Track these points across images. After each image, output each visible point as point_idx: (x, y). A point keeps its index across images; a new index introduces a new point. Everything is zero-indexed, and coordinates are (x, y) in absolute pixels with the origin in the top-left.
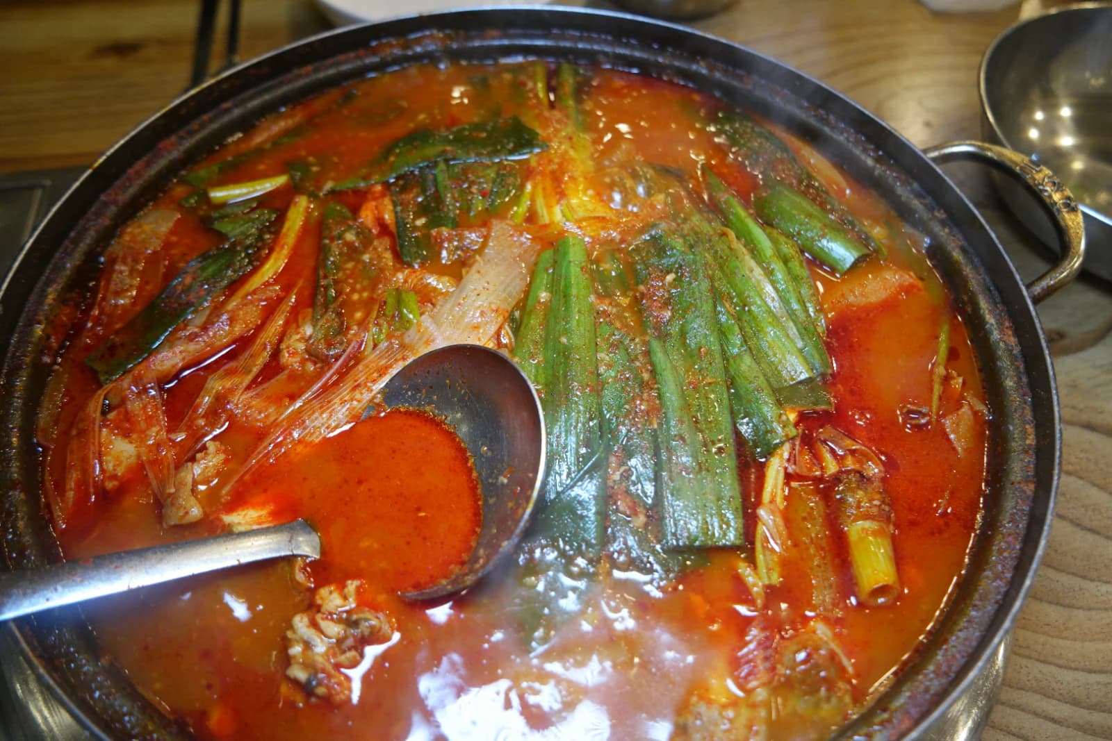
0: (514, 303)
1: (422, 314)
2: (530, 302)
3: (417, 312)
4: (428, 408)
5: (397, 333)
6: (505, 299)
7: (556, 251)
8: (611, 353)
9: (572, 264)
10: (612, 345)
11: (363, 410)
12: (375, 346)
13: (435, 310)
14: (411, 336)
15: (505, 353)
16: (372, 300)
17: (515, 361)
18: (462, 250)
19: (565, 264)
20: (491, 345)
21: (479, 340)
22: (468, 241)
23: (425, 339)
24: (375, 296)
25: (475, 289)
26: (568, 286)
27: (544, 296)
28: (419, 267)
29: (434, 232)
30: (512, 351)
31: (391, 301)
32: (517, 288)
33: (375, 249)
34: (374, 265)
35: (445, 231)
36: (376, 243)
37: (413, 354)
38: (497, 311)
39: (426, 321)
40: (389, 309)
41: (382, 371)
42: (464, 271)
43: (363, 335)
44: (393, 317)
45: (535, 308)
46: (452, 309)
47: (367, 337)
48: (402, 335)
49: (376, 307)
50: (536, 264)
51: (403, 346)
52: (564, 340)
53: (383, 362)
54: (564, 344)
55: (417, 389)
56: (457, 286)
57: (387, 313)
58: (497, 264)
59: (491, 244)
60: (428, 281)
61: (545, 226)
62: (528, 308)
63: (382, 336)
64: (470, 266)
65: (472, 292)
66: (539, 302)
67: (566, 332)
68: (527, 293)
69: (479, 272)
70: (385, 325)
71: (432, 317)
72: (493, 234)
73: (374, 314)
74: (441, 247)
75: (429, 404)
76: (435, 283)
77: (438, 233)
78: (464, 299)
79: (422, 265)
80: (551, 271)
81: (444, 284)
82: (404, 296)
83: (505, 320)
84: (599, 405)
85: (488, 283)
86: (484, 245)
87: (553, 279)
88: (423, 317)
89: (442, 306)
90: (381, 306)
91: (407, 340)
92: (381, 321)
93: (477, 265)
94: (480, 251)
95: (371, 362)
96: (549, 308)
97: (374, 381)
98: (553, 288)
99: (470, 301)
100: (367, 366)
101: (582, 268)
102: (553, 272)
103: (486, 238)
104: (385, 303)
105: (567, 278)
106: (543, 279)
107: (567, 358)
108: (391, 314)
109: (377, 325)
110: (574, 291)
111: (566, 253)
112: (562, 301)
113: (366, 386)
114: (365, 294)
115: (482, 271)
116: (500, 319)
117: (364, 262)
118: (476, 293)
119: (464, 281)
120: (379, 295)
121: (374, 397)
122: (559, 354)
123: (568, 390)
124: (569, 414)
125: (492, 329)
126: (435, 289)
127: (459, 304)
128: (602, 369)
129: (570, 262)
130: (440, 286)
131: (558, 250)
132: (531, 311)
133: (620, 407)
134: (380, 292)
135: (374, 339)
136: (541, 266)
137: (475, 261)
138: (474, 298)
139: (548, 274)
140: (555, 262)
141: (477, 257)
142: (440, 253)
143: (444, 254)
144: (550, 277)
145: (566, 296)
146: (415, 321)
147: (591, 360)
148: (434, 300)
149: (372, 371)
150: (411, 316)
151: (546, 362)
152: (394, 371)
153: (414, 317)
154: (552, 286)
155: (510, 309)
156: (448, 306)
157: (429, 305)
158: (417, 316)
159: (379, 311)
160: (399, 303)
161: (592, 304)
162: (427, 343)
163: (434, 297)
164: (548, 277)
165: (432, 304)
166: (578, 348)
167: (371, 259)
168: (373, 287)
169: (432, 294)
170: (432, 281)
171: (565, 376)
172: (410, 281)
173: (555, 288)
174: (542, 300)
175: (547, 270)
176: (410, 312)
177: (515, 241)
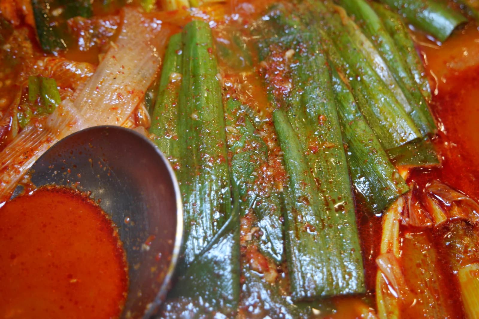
0: (148, 84)
1: (63, 98)
2: (163, 82)
3: (58, 97)
4: (73, 186)
5: (41, 118)
6: (140, 81)
7: (184, 35)
8: (238, 125)
9: (199, 46)
10: (238, 119)
11: (13, 190)
12: (20, 130)
13: (75, 94)
14: (54, 119)
15: (141, 131)
16: (14, 88)
17: (151, 138)
18: (98, 37)
19: (192, 46)
20: (128, 125)
21: (118, 120)
22: (103, 29)
23: (67, 122)
24: (18, 84)
25: (111, 73)
26: (196, 67)
27: (175, 77)
28: (59, 54)
29: (70, 22)
30: (148, 129)
31: (33, 88)
32: (150, 70)
33: (15, 39)
34: (15, 54)
35: (81, 21)
36: (16, 33)
37: (57, 137)
38: (133, 92)
39: (68, 106)
40: (32, 95)
41: (28, 154)
42: (100, 57)
43: (8, 120)
44: (36, 102)
45: (168, 88)
46: (91, 93)
47: (12, 122)
48: (45, 119)
49: (20, 93)
50: (166, 47)
51: (47, 130)
52: (195, 116)
53: (29, 145)
54: (195, 120)
55: (62, 169)
56: (95, 71)
57: (30, 98)
58: (130, 49)
59: (124, 31)
60: (68, 67)
61: (174, 13)
62: (161, 89)
63: (27, 121)
64: (106, 52)
65: (109, 76)
66: (171, 82)
67: (197, 109)
68: (159, 76)
69: (114, 57)
70: (29, 110)
71: (72, 101)
72: (125, 21)
73: (18, 100)
74: (79, 36)
75: (75, 181)
76: (73, 69)
77: (74, 22)
78: (101, 83)
79: (61, 53)
80: (180, 53)
81: (82, 70)
82: (45, 82)
83: (141, 100)
84: (230, 173)
85: (123, 67)
86: (118, 31)
87: (182, 61)
88: (64, 102)
89: (81, 90)
90: (24, 94)
91: (50, 124)
92: (25, 107)
93: (112, 50)
94: (114, 38)
95: (18, 145)
96: (179, 87)
97: (21, 163)
98: (183, 69)
99: (107, 85)
100: (13, 149)
101: (208, 50)
102: (183, 54)
103: (120, 25)
104: (27, 89)
105: (195, 59)
106: (173, 62)
107: (199, 132)
108: (34, 99)
109: (22, 110)
110: (202, 72)
111: (193, 37)
112: (192, 80)
113: (13, 168)
114: (8, 82)
115: (117, 56)
116: (136, 100)
117: (5, 52)
118: (112, 77)
119: (101, 66)
120: (21, 82)
121: (22, 178)
122: (191, 129)
123: (201, 162)
124: (203, 183)
125: (129, 110)
126: (74, 74)
127: (97, 88)
128: (230, 142)
129: (197, 44)
130: (79, 72)
131: (186, 33)
132: (164, 91)
133: (249, 174)
134: (22, 79)
135: (18, 123)
136: (171, 49)
137: (110, 47)
138: (110, 82)
139: (178, 56)
140: (184, 45)
141: (112, 43)
142: (78, 41)
143: (81, 41)
144: (180, 59)
145: (195, 76)
146: (57, 105)
147: (220, 134)
148: (73, 86)
149: (18, 154)
150: (53, 101)
151: (180, 137)
152: (39, 153)
153: (56, 102)
154: (182, 68)
155: (144, 90)
156: (87, 90)
157: (70, 90)
158: (59, 101)
159: (22, 98)
160: (41, 89)
161: (219, 83)
162: (69, 125)
163: (74, 82)
164: (178, 58)
165: (72, 89)
166: (208, 123)
167: (12, 49)
168: (16, 74)
169: (72, 80)
170: (71, 67)
171: (198, 149)
172: (50, 68)
173: (184, 69)
174: (173, 81)
175: (177, 52)
176: (52, 98)
177: (146, 27)
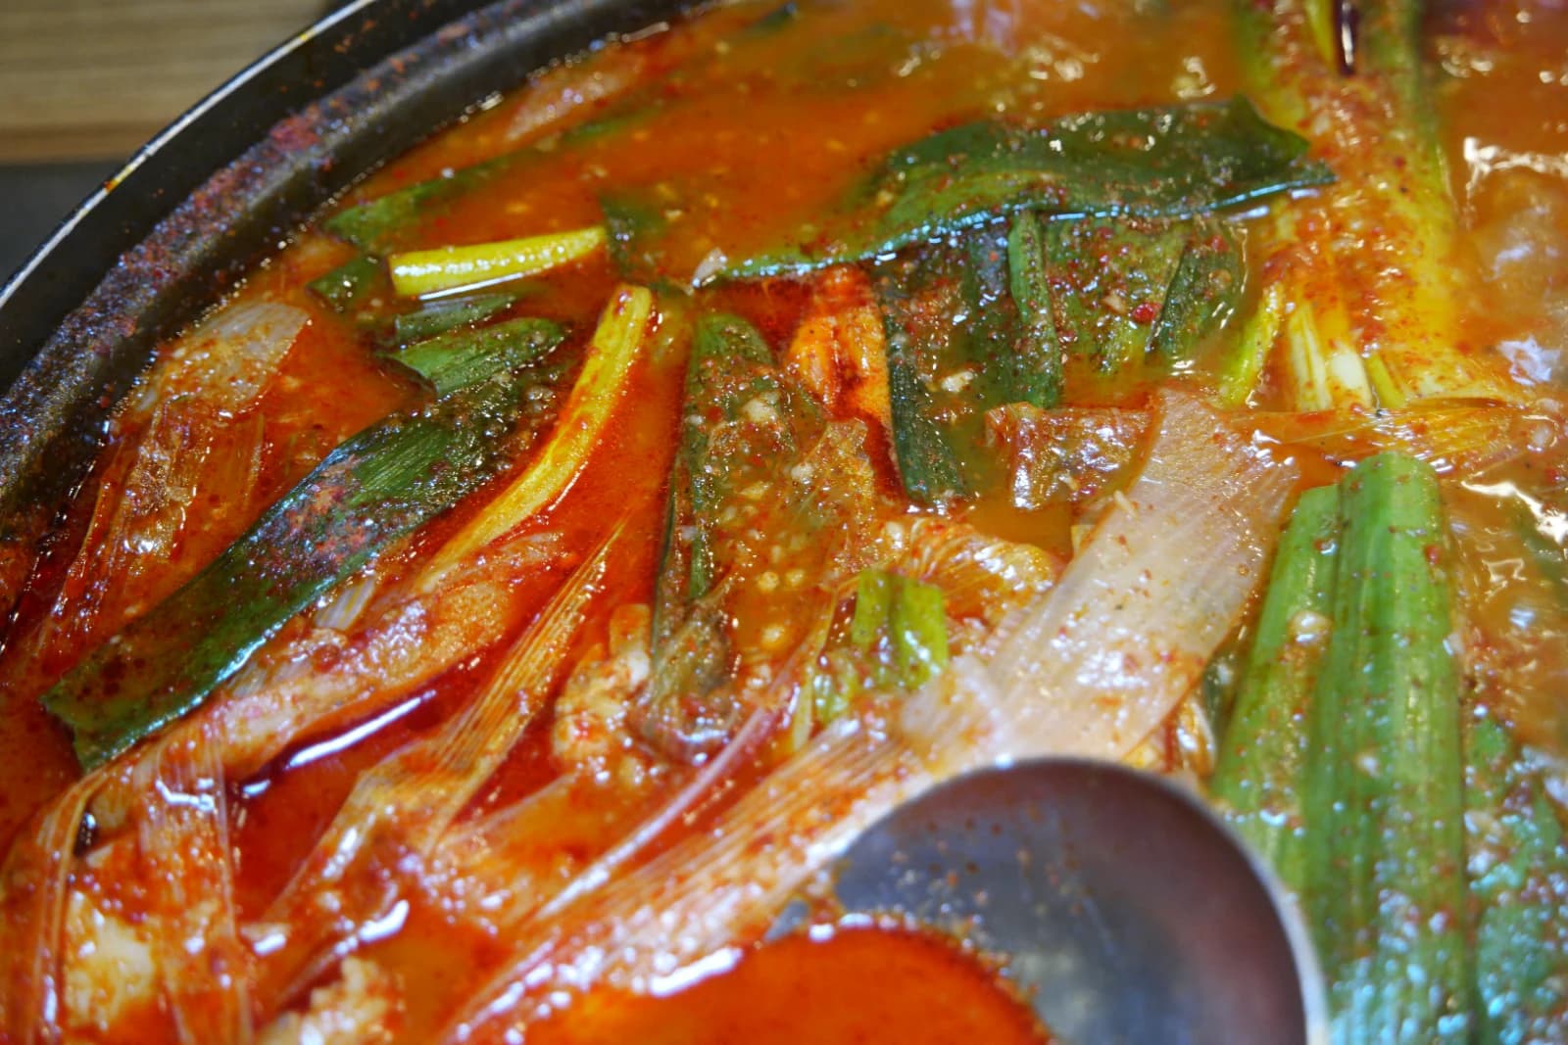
0: (1220, 637)
1: (955, 650)
2: (1265, 638)
3: (942, 643)
5: (884, 700)
6: (1195, 627)
7: (1350, 489)
8: (1508, 813)
9: (1397, 537)
10: (1511, 790)
12: (818, 729)
13: (993, 641)
14: (924, 711)
15: (1188, 782)
16: (815, 595)
18: (1075, 474)
19: (1376, 532)
20: (1146, 757)
21: (1116, 738)
22: (1092, 447)
23: (961, 725)
24: (824, 586)
25: (1110, 590)
26: (1383, 602)
27: (1308, 625)
28: (950, 510)
29: (996, 416)
30: (1207, 779)
31: (869, 604)
32: (1229, 592)
33: (830, 449)
34: (822, 496)
35: (1027, 415)
36: (831, 433)
37: (929, 766)
38: (1171, 658)
39: (969, 673)
40: (861, 628)
41: (837, 806)
42: (1078, 533)
43: (785, 694)
44: (874, 648)
45: (1281, 659)
46: (1042, 642)
47: (797, 704)
48: (897, 704)
49: (827, 617)
50: (1284, 525)
51: (898, 739)
52: (1368, 763)
53: (839, 779)
54: (1367, 775)
55: (933, 868)
56: (1058, 576)
57: (856, 636)
58: (1172, 519)
59: (1158, 461)
60: (978, 557)
61: (1320, 419)
62: (1259, 659)
63: (840, 705)
64: (1097, 521)
65: (1102, 596)
66: (1294, 641)
67: (1376, 740)
69: (1122, 540)
70: (850, 672)
71: (983, 661)
72: (1164, 433)
73: (820, 637)
74: (1015, 460)
75: (964, 913)
76: (995, 566)
77: (1007, 419)
78: (1077, 615)
79: (959, 509)
80: (1329, 550)
81: (1018, 564)
82: (909, 594)
83: (1190, 688)
84: (1470, 971)
85: (1147, 575)
86: (1138, 460)
87: (1336, 577)
88: (959, 661)
89: (1011, 630)
90: (838, 618)
91: (910, 723)
92: (838, 659)
93: (1116, 517)
94: (1124, 479)
95: (806, 773)
96: (1319, 660)
97: (812, 833)
98: (1334, 603)
99: (1095, 624)
100: (792, 786)
101: (1427, 552)
102: (1337, 555)
103: (1142, 443)
104: (852, 607)
105: (1383, 575)
106: (1306, 573)
108: (868, 640)
109: (830, 670)
110: (1401, 619)
111: (1377, 505)
112: (1365, 647)
113: (787, 843)
114: (796, 578)
115: (1129, 537)
116: (1178, 683)
117: (797, 485)
118: (1112, 600)
119: (1077, 562)
120: (834, 583)
121: (810, 881)
122: (1350, 804)
123: (1377, 915)
124: (1378, 988)
125: (1154, 712)
126: (994, 581)
127: (1064, 630)
128: (1479, 861)
129: (1392, 530)
130: (1010, 573)
131: (1354, 488)
132: (1268, 667)
133: (1533, 983)
134: (836, 573)
135: (814, 708)
136: (1299, 535)
137: (1112, 507)
138: (1105, 618)
139: (1321, 559)
140: (1345, 525)
141: (1119, 496)
142: (1011, 477)
143: (1023, 480)
144: (1327, 568)
145: (1378, 631)
146: (935, 669)
147: (1444, 830)
148: (989, 613)
149: (804, 801)
150: (925, 654)
151: (1310, 822)
153: (934, 657)
154: (1332, 596)
155: (1205, 655)
156: (1031, 633)
157: (976, 624)
158: (943, 655)
159: (833, 633)
160: (893, 611)
161: (1453, 662)
162: (970, 738)
163: (990, 602)
164: (1320, 564)
165: (985, 623)
166: (1409, 791)
167: (817, 480)
168: (820, 557)
169: (986, 595)
170: (989, 556)
171: (1369, 873)
172: (927, 551)
173: (1341, 604)
174: (1300, 638)
175: (1318, 545)
176: (925, 644)
177: (1227, 456)
